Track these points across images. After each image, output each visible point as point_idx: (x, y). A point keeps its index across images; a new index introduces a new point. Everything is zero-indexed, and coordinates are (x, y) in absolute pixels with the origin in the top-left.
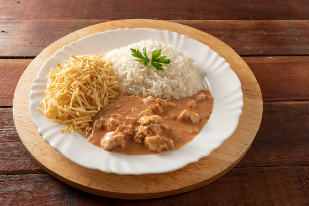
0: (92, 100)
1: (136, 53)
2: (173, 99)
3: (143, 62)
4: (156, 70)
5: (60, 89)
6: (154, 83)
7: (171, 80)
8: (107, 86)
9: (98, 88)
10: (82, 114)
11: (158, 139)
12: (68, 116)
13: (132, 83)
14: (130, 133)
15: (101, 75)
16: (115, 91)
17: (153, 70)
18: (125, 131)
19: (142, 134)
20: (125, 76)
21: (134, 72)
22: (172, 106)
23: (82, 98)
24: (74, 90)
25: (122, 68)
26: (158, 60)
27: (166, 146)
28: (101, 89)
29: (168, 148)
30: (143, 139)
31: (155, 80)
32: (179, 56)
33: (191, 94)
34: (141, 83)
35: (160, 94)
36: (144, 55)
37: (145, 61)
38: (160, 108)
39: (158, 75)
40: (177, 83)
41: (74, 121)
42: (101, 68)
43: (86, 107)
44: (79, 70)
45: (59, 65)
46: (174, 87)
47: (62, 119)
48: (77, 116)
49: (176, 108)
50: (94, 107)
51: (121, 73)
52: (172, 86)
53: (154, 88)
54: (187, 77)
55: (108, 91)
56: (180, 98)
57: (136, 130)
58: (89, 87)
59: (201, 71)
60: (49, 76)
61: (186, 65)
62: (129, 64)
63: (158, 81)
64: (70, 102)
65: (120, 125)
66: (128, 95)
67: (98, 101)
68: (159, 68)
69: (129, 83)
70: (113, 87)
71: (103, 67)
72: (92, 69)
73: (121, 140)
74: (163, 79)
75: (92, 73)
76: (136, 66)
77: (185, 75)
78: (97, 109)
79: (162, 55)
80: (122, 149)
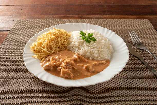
35: (83, 54)
55: (61, 46)
72: (58, 34)
75: (57, 36)
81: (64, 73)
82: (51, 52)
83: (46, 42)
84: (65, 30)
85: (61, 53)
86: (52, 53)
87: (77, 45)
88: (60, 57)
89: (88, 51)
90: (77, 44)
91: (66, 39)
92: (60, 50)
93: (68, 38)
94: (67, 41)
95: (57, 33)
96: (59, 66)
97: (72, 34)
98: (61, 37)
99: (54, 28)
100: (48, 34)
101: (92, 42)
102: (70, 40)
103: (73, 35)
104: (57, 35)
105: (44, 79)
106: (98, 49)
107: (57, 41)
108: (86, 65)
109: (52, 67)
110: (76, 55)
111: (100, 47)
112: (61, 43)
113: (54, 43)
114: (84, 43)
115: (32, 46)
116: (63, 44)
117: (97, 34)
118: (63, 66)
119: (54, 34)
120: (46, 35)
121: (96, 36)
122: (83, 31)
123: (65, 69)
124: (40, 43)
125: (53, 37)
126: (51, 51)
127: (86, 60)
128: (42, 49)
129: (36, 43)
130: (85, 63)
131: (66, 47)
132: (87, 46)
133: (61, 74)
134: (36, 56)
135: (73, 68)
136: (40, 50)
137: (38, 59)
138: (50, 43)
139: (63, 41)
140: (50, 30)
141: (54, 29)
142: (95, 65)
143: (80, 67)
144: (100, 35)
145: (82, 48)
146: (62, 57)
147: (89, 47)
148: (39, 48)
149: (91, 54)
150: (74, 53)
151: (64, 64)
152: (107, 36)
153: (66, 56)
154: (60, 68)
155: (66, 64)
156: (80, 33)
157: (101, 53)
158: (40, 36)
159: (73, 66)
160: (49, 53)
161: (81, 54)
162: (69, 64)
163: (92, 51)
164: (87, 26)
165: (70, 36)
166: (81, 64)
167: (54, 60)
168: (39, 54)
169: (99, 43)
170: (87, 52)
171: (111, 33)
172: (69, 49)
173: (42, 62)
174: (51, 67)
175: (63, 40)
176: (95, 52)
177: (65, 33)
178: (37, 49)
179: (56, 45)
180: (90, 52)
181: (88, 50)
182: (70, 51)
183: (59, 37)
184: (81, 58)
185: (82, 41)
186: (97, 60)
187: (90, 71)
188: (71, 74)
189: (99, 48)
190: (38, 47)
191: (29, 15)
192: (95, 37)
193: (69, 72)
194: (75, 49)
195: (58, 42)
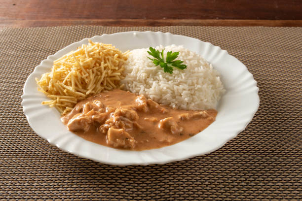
35: (157, 97)
43: (77, 88)
72: (100, 55)
75: (98, 59)
81: (115, 136)
82: (85, 93)
83: (73, 71)
84: (114, 47)
85: (108, 95)
86: (88, 96)
87: (144, 78)
88: (104, 104)
89: (168, 90)
90: (142, 75)
91: (117, 64)
92: (105, 89)
93: (121, 63)
94: (121, 69)
95: (98, 51)
96: (104, 123)
97: (131, 55)
98: (107, 61)
99: (91, 42)
100: (76, 54)
101: (176, 71)
102: (127, 66)
103: (133, 57)
104: (96, 56)
105: (71, 149)
106: (189, 85)
107: (97, 70)
108: (164, 120)
109: (88, 124)
110: (141, 98)
111: (195, 82)
112: (107, 73)
113: (91, 73)
114: (159, 73)
115: (41, 80)
116: (111, 77)
117: (188, 54)
118: (112, 122)
119: (92, 53)
120: (73, 57)
121: (185, 58)
122: (157, 48)
123: (116, 128)
124: (60, 74)
125: (88, 60)
126: (85, 91)
127: (164, 109)
128: (65, 86)
129: (51, 75)
130: (162, 116)
131: (117, 83)
132: (165, 79)
133: (108, 139)
134: (51, 103)
135: (135, 127)
136: (60, 89)
137: (54, 108)
138: (82, 73)
139: (112, 70)
140: (81, 46)
141: (90, 44)
142: (184, 119)
143: (150, 125)
144: (195, 56)
145: (154, 84)
146: (109, 104)
147: (170, 82)
148: (59, 84)
149: (175, 97)
150: (137, 94)
151: (113, 118)
152: (209, 59)
153: (119, 102)
154: (106, 125)
155: (118, 117)
156: (148, 52)
157: (197, 94)
158: (59, 59)
159: (136, 122)
160: (81, 96)
161: (151, 97)
162: (125, 117)
163: (178, 89)
164: (164, 37)
165: (126, 59)
166: (153, 119)
167: (93, 110)
168: (58, 97)
169: (193, 73)
170: (166, 93)
171: (218, 53)
172: (125, 86)
173: (64, 115)
174: (84, 123)
175: (111, 66)
176: (184, 92)
177: (114, 51)
178: (53, 86)
179: (95, 77)
180: (173, 92)
181: (167, 88)
182: (127, 91)
183: (103, 60)
184: (151, 105)
185: (154, 68)
186: (187, 110)
187: (173, 132)
188: (130, 138)
189: (193, 84)
190: (56, 82)
191: (32, 18)
192: (182, 60)
193: (127, 133)
194: (138, 85)
195: (99, 70)
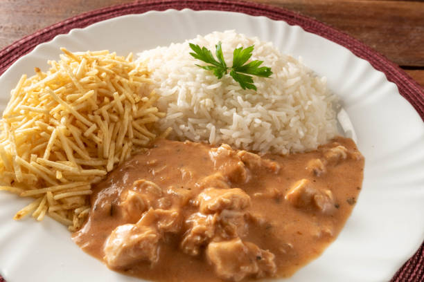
0: (96, 146)
1: (201, 53)
2: (273, 154)
3: (213, 71)
4: (239, 88)
5: (30, 118)
6: (236, 116)
7: (270, 112)
8: (131, 117)
9: (111, 121)
10: (70, 178)
11: (239, 249)
12: (36, 179)
13: (188, 115)
14: (174, 230)
15: (120, 94)
16: (149, 130)
17: (235, 88)
18: (161, 225)
19: (201, 233)
20: (173, 99)
21: (193, 90)
22: (273, 169)
23: (74, 141)
24: (56, 122)
25: (169, 81)
26: (246, 69)
27: (256, 269)
28: (119, 124)
29: (261, 273)
30: (203, 247)
31: (238, 109)
32: (289, 63)
33: (314, 143)
34: (208, 115)
36: (216, 59)
37: (219, 69)
38: (245, 171)
39: (245, 100)
40: (285, 120)
41: (49, 191)
42: (124, 80)
44: (73, 79)
45: (38, 70)
46: (279, 127)
47: (24, 185)
48: (59, 182)
49: (281, 173)
50: (100, 163)
51: (166, 91)
52: (273, 126)
53: (234, 126)
54: (306, 108)
55: (134, 128)
56: (291, 153)
57: (187, 221)
58: (90, 117)
59: (334, 97)
60: (14, 92)
61: (304, 81)
62: (183, 73)
63: (244, 112)
64: (44, 148)
65: (151, 209)
66: (179, 139)
67: (108, 149)
68: (246, 84)
69: (180, 114)
70: (145, 120)
71: (127, 78)
73: (151, 245)
74: (255, 108)
76: (198, 79)
77: (302, 102)
78: (104, 167)
79: (253, 59)
80: (152, 266)
